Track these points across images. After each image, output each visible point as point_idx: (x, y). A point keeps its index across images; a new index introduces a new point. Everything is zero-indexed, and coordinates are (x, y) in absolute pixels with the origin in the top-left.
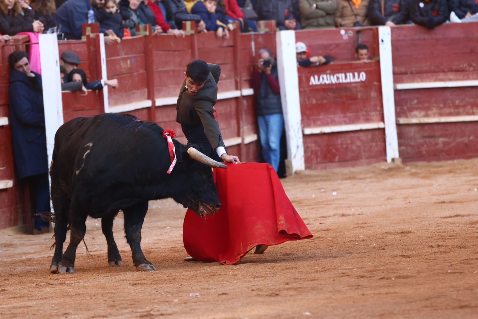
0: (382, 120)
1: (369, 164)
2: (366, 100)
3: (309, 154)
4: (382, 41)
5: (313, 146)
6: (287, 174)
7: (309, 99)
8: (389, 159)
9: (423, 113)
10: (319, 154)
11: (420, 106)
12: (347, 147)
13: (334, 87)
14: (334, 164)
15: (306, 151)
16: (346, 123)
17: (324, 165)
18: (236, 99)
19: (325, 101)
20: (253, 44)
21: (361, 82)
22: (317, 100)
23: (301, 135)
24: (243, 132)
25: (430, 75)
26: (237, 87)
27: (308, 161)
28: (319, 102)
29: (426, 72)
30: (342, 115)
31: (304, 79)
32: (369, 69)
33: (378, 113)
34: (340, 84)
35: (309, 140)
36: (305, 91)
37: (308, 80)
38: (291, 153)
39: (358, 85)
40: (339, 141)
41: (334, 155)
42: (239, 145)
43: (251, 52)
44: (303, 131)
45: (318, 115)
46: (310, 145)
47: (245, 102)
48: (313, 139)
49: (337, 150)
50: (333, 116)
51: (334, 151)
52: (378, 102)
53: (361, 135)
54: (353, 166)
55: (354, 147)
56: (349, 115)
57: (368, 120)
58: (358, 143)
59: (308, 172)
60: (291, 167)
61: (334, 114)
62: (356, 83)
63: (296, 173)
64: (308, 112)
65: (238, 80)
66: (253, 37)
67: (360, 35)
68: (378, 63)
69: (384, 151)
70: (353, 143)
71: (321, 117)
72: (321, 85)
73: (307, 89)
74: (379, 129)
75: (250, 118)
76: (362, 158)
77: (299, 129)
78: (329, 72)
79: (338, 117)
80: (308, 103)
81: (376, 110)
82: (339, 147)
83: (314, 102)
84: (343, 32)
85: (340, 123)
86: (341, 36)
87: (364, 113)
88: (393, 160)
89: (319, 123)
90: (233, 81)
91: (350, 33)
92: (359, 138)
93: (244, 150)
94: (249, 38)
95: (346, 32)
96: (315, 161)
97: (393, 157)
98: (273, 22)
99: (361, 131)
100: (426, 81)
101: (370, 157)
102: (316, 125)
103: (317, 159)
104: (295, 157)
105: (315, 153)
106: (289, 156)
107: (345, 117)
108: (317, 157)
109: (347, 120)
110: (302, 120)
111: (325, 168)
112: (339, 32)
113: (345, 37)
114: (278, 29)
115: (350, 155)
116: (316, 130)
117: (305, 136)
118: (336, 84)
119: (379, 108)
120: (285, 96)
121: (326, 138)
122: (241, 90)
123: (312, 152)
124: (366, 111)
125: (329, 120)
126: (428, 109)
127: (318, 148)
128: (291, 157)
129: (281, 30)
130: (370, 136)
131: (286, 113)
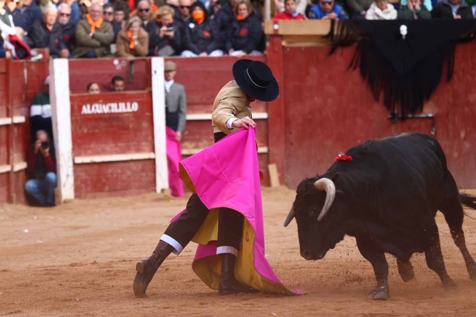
0: (153, 150)
1: (138, 194)
2: (138, 130)
3: (79, 183)
4: (155, 72)
5: (83, 175)
6: (56, 202)
7: (80, 128)
8: (159, 190)
9: (193, 145)
10: (89, 183)
11: (191, 137)
12: (117, 178)
13: (106, 116)
14: (103, 194)
15: (76, 180)
16: (117, 153)
17: (94, 194)
18: (7, 126)
19: (97, 131)
20: (25, 71)
21: (133, 112)
22: (88, 129)
23: (71, 164)
24: (13, 160)
25: (201, 106)
26: (8, 114)
27: (78, 190)
28: (91, 131)
29: (197, 104)
30: (113, 145)
31: (76, 107)
32: (141, 99)
33: (149, 144)
34: (112, 114)
35: (79, 169)
36: (76, 120)
37: (80, 109)
38: (60, 181)
39: (130, 115)
40: (110, 171)
41: (104, 185)
42: (8, 173)
43: (24, 79)
44: (73, 160)
45: (90, 144)
46: (80, 174)
47: (15, 130)
48: (84, 168)
49: (107, 179)
50: (103, 146)
51: (104, 180)
52: (149, 133)
53: (132, 165)
54: (123, 196)
55: (124, 177)
56: (120, 144)
57: (138, 150)
58: (129, 173)
59: (77, 201)
60: (60, 195)
61: (106, 143)
62: (128, 113)
63: (65, 202)
64: (79, 141)
65: (10, 107)
66: (25, 64)
67: (134, 66)
68: (150, 93)
69: (154, 182)
70: (123, 172)
71: (92, 146)
72: (93, 114)
73: (79, 118)
74: (149, 160)
75: (20, 146)
76: (131, 188)
77: (69, 158)
78: (101, 101)
79: (109, 146)
80: (79, 132)
81: (147, 141)
82: (109, 176)
83: (86, 131)
84: (116, 62)
85: (111, 153)
86: (114, 66)
87: (135, 143)
88: (163, 190)
89: (89, 152)
90: (4, 108)
91: (124, 63)
92: (129, 168)
93: (13, 178)
94: (21, 66)
95: (120, 62)
96: (84, 190)
97: (162, 187)
98: (47, 50)
99: (132, 161)
100: (197, 113)
101: (140, 187)
102: (87, 154)
103: (86, 188)
104: (64, 185)
105: (85, 182)
106: (58, 185)
107: (116, 146)
108: (87, 186)
109: (118, 149)
110: (73, 149)
111: (94, 197)
112: (112, 62)
113: (119, 68)
114: (51, 58)
115: (120, 185)
116: (87, 159)
117: (75, 165)
118: (108, 114)
119: (150, 139)
120: (57, 124)
121: (96, 167)
122: (12, 117)
123: (82, 181)
124: (138, 142)
125: (100, 149)
126: (198, 140)
127: (88, 178)
128: (60, 185)
129: (54, 58)
130: (140, 166)
131: (57, 141)
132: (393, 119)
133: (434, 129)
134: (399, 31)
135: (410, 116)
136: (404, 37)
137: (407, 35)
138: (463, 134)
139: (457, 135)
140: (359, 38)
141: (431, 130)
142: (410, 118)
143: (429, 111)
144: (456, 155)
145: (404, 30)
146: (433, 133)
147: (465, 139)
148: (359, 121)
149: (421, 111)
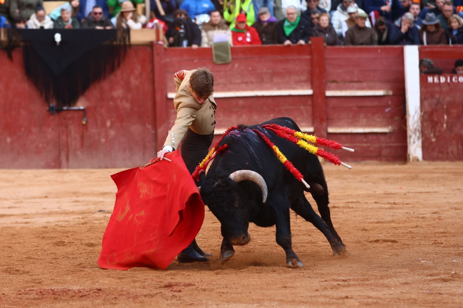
132: (51, 110)
133: (85, 119)
134: (53, 38)
135: (65, 108)
136: (58, 44)
137: (61, 42)
138: (108, 124)
139: (104, 125)
140: (22, 44)
141: (82, 120)
142: (65, 110)
143: (81, 105)
144: (103, 140)
145: (58, 37)
146: (84, 122)
147: (111, 127)
148: (23, 112)
149: (74, 104)
